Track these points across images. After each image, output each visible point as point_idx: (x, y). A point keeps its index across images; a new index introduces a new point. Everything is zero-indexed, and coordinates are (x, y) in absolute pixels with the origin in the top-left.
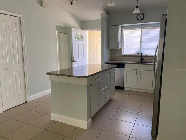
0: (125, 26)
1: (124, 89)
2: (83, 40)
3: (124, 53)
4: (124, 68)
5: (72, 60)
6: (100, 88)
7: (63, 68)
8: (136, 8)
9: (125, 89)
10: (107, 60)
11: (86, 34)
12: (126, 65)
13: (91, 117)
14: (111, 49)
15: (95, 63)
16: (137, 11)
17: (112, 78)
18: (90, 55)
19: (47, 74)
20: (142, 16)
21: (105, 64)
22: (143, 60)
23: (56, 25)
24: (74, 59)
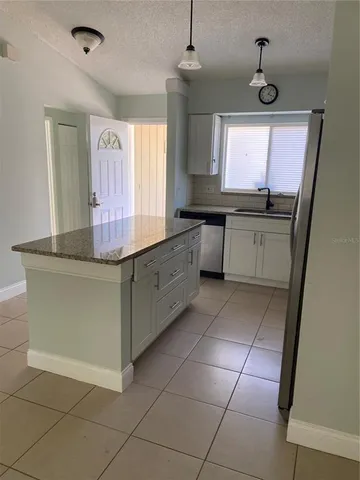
0: (229, 117)
1: (223, 278)
2: (120, 148)
3: (226, 187)
4: (224, 225)
5: (91, 200)
6: (158, 286)
7: (67, 229)
8: (256, 74)
9: (226, 278)
10: (182, 203)
11: (130, 130)
12: (228, 219)
13: (134, 359)
14: (194, 176)
15: (153, 214)
16: (259, 81)
17: (192, 254)
18: (139, 187)
19: (15, 248)
20: (273, 93)
21: (176, 216)
22: (272, 205)
23: (45, 105)
24: (94, 199)
